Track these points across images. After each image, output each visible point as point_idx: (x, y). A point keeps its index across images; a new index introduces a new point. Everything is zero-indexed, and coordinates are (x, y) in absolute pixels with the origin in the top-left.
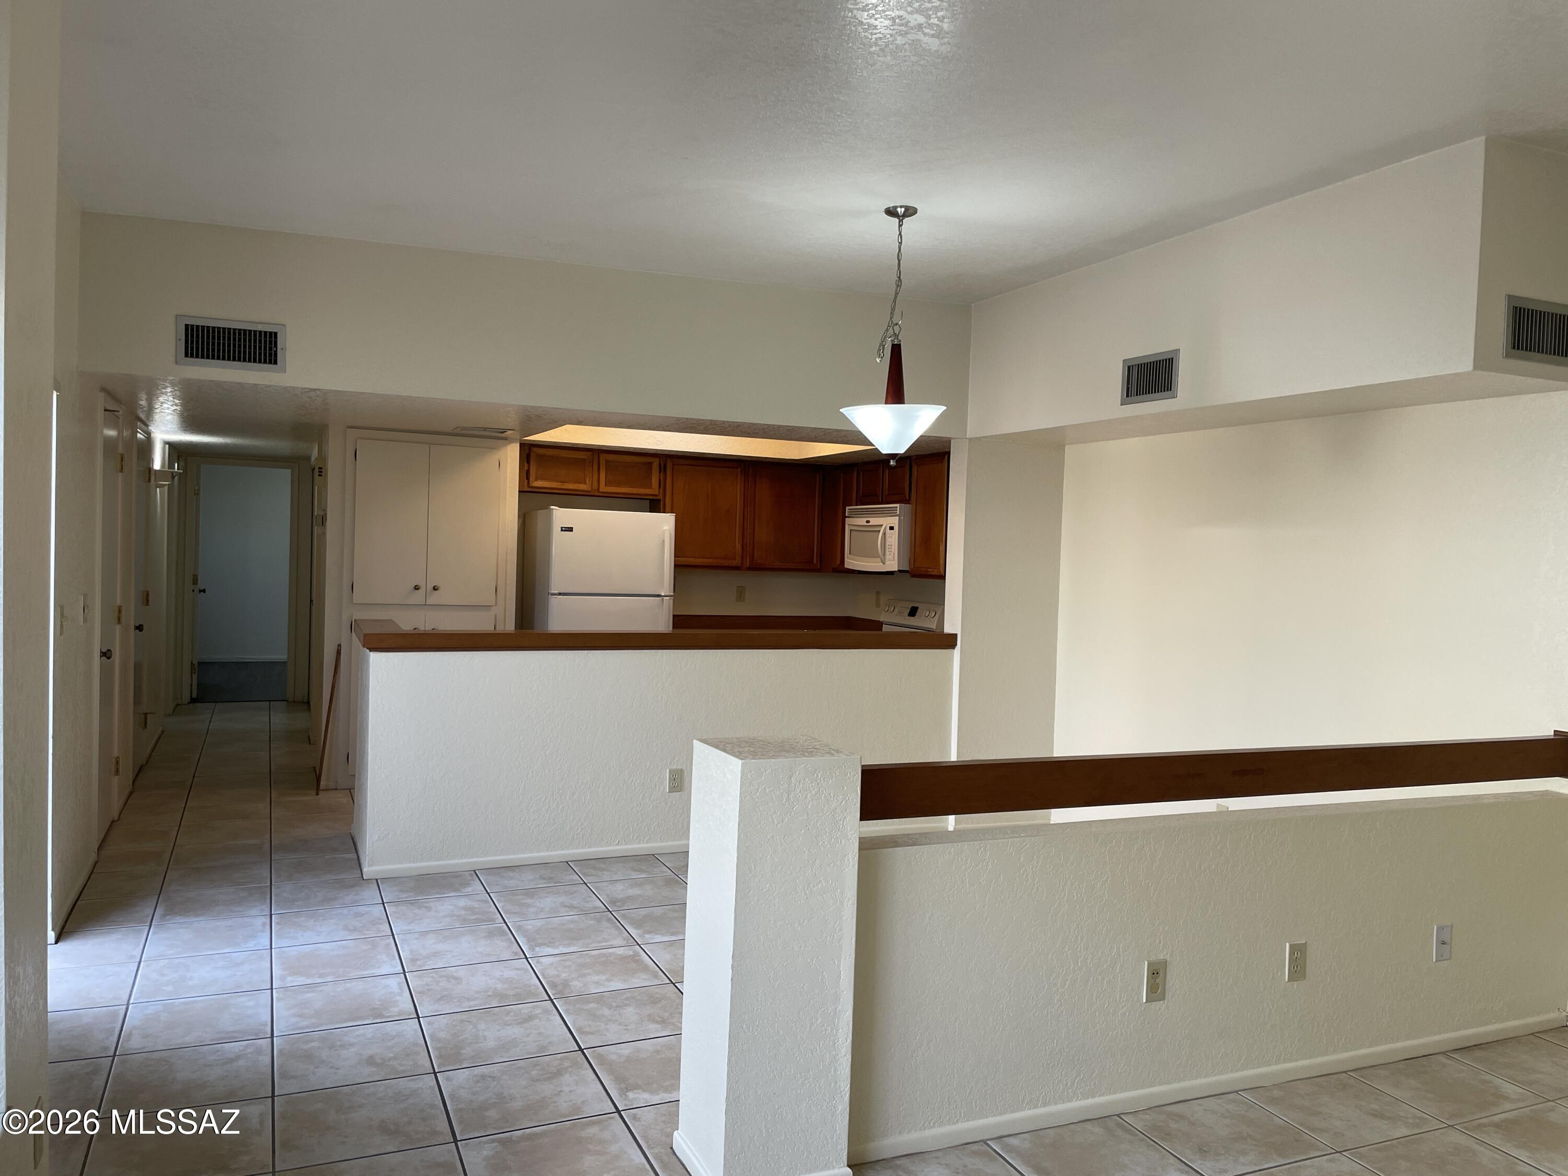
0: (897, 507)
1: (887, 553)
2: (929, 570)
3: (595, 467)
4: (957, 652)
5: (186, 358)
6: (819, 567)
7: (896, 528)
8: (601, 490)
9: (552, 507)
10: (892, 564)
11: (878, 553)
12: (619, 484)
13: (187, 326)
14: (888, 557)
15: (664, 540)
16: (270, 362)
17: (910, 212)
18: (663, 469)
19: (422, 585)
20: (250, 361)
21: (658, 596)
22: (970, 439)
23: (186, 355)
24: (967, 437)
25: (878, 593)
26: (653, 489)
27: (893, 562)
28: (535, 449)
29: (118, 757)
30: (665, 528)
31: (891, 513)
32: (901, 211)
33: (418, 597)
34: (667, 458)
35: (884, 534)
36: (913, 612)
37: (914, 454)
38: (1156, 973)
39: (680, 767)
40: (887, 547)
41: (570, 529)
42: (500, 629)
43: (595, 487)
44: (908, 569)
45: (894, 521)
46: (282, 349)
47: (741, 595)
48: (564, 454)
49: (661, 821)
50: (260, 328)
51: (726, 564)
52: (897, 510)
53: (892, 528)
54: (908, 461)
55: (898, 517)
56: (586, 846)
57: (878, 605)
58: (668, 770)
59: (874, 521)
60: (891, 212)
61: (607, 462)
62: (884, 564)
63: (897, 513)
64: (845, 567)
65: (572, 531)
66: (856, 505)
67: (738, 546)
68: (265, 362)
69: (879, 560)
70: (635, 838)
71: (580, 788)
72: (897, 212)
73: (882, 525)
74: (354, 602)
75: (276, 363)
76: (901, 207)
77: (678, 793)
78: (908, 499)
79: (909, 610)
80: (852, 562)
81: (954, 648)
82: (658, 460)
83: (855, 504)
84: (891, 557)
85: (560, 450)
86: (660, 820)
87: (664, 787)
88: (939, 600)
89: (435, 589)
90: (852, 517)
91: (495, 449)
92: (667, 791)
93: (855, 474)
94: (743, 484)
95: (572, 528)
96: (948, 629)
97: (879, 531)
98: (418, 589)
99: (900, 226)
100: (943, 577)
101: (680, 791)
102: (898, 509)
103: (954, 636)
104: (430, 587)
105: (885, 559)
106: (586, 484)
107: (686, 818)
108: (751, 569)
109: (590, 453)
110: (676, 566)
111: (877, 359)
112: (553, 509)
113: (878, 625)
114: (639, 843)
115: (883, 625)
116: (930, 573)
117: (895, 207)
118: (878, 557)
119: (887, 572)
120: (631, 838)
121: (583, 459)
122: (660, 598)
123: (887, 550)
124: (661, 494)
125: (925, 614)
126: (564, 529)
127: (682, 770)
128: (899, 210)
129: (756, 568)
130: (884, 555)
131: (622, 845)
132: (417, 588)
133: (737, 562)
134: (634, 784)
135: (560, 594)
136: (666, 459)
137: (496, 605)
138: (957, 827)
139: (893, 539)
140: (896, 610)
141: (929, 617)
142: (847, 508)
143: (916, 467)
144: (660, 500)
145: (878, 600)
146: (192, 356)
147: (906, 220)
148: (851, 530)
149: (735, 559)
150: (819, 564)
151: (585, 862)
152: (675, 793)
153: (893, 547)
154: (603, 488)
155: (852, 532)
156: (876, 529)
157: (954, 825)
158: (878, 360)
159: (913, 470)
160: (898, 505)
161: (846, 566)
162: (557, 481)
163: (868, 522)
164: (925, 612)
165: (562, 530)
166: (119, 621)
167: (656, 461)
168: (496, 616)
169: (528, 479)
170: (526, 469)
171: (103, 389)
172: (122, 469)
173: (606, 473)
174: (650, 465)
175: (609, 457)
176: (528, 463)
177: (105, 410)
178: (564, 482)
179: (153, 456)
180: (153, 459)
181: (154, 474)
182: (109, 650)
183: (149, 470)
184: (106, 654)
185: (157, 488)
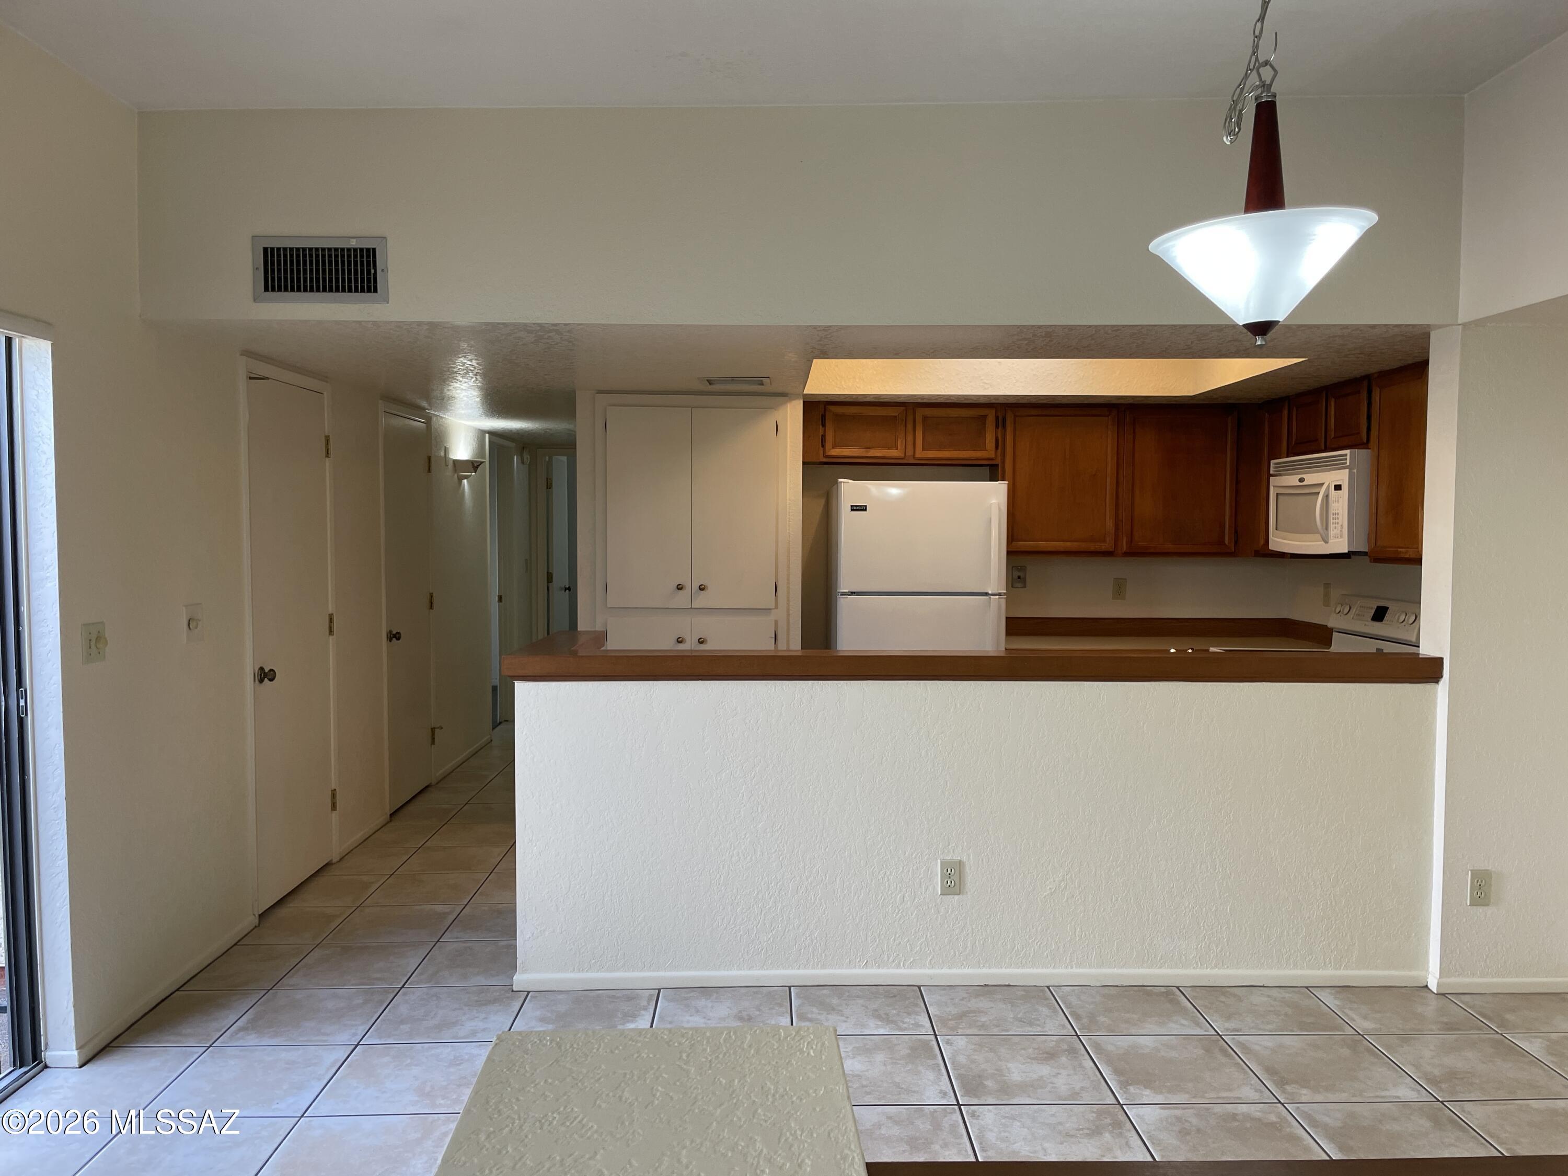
0: (1346, 455)
1: (1332, 526)
2: (1399, 550)
3: (910, 426)
4: (1442, 689)
5: (267, 293)
6: (1233, 550)
7: (1345, 487)
8: (917, 456)
9: (840, 480)
10: (1339, 545)
11: (1316, 525)
12: (941, 447)
13: (265, 249)
14: (1333, 532)
15: (991, 519)
16: (369, 291)
18: (1001, 423)
19: (686, 583)
20: (344, 291)
21: (986, 594)
22: (1465, 325)
23: (266, 289)
24: (1459, 322)
25: (1327, 586)
26: (988, 452)
27: (1341, 540)
28: (832, 408)
29: (335, 790)
30: (993, 501)
31: (1337, 465)
33: (682, 599)
34: (1007, 408)
35: (1327, 496)
36: (1380, 614)
37: (1374, 371)
39: (959, 858)
40: (1331, 517)
41: (863, 508)
43: (910, 452)
44: (1366, 550)
45: (1342, 476)
46: (383, 270)
47: (1119, 591)
48: (870, 411)
49: (931, 936)
50: (353, 244)
51: (1092, 549)
52: (1346, 459)
53: (1338, 488)
54: (1365, 383)
55: (1347, 470)
56: (818, 965)
57: (1327, 603)
58: (939, 861)
59: (1311, 478)
61: (925, 418)
62: (1326, 542)
63: (1346, 463)
64: (1270, 548)
65: (867, 510)
66: (1288, 457)
67: (1110, 524)
68: (363, 291)
69: (1318, 536)
70: (891, 959)
71: (807, 880)
73: (1323, 484)
74: (609, 606)
75: (376, 291)
77: (956, 897)
78: (1365, 441)
79: (1373, 611)
80: (1280, 541)
81: (1437, 682)
82: (994, 411)
83: (1286, 455)
84: (1337, 531)
85: (861, 407)
86: (929, 935)
87: (934, 886)
88: (1413, 599)
89: (702, 588)
90: (1280, 475)
91: (771, 408)
92: (939, 893)
93: (1286, 412)
94: (1116, 436)
95: (866, 506)
96: (1427, 649)
97: (1318, 493)
98: (680, 589)
100: (1419, 561)
101: (959, 894)
102: (1348, 457)
103: (1439, 662)
104: (696, 586)
105: (1327, 535)
106: (897, 449)
107: (970, 935)
108: (1127, 554)
109: (902, 408)
110: (1009, 553)
111: (1225, 139)
112: (841, 482)
113: (1323, 635)
114: (898, 966)
115: (1334, 633)
116: (1403, 556)
118: (1318, 532)
119: (1331, 554)
120: (886, 958)
121: (894, 416)
122: (987, 597)
123: (1331, 521)
124: (999, 458)
125: (1398, 619)
126: (855, 508)
127: (960, 862)
129: (1135, 553)
130: (1327, 529)
131: (872, 967)
132: (680, 587)
133: (1107, 546)
134: (888, 880)
135: (853, 593)
136: (1005, 410)
137: (776, 607)
138: (1445, 980)
139: (1340, 504)
140: (1353, 610)
141: (1404, 623)
142: (1272, 462)
143: (1378, 390)
144: (997, 465)
145: (1327, 595)
146: (273, 290)
148: (1277, 494)
149: (1104, 541)
150: (1233, 545)
151: (810, 990)
152: (951, 896)
153: (1340, 516)
154: (920, 454)
155: (1279, 497)
156: (1312, 491)
157: (1438, 977)
158: (1227, 140)
159: (1373, 393)
160: (1347, 452)
161: (1272, 547)
162: (860, 447)
163: (1301, 480)
164: (1398, 615)
165: (852, 510)
166: (331, 631)
167: (991, 415)
168: (776, 622)
169: (823, 446)
170: (821, 434)
171: (247, 353)
172: (328, 454)
173: (923, 433)
174: (984, 418)
175: (928, 412)
176: (823, 425)
177: (250, 378)
178: (869, 448)
179: (445, 445)
180: (445, 447)
181: (451, 464)
182: (272, 670)
183: (429, 458)
184: (265, 675)
185: (460, 479)
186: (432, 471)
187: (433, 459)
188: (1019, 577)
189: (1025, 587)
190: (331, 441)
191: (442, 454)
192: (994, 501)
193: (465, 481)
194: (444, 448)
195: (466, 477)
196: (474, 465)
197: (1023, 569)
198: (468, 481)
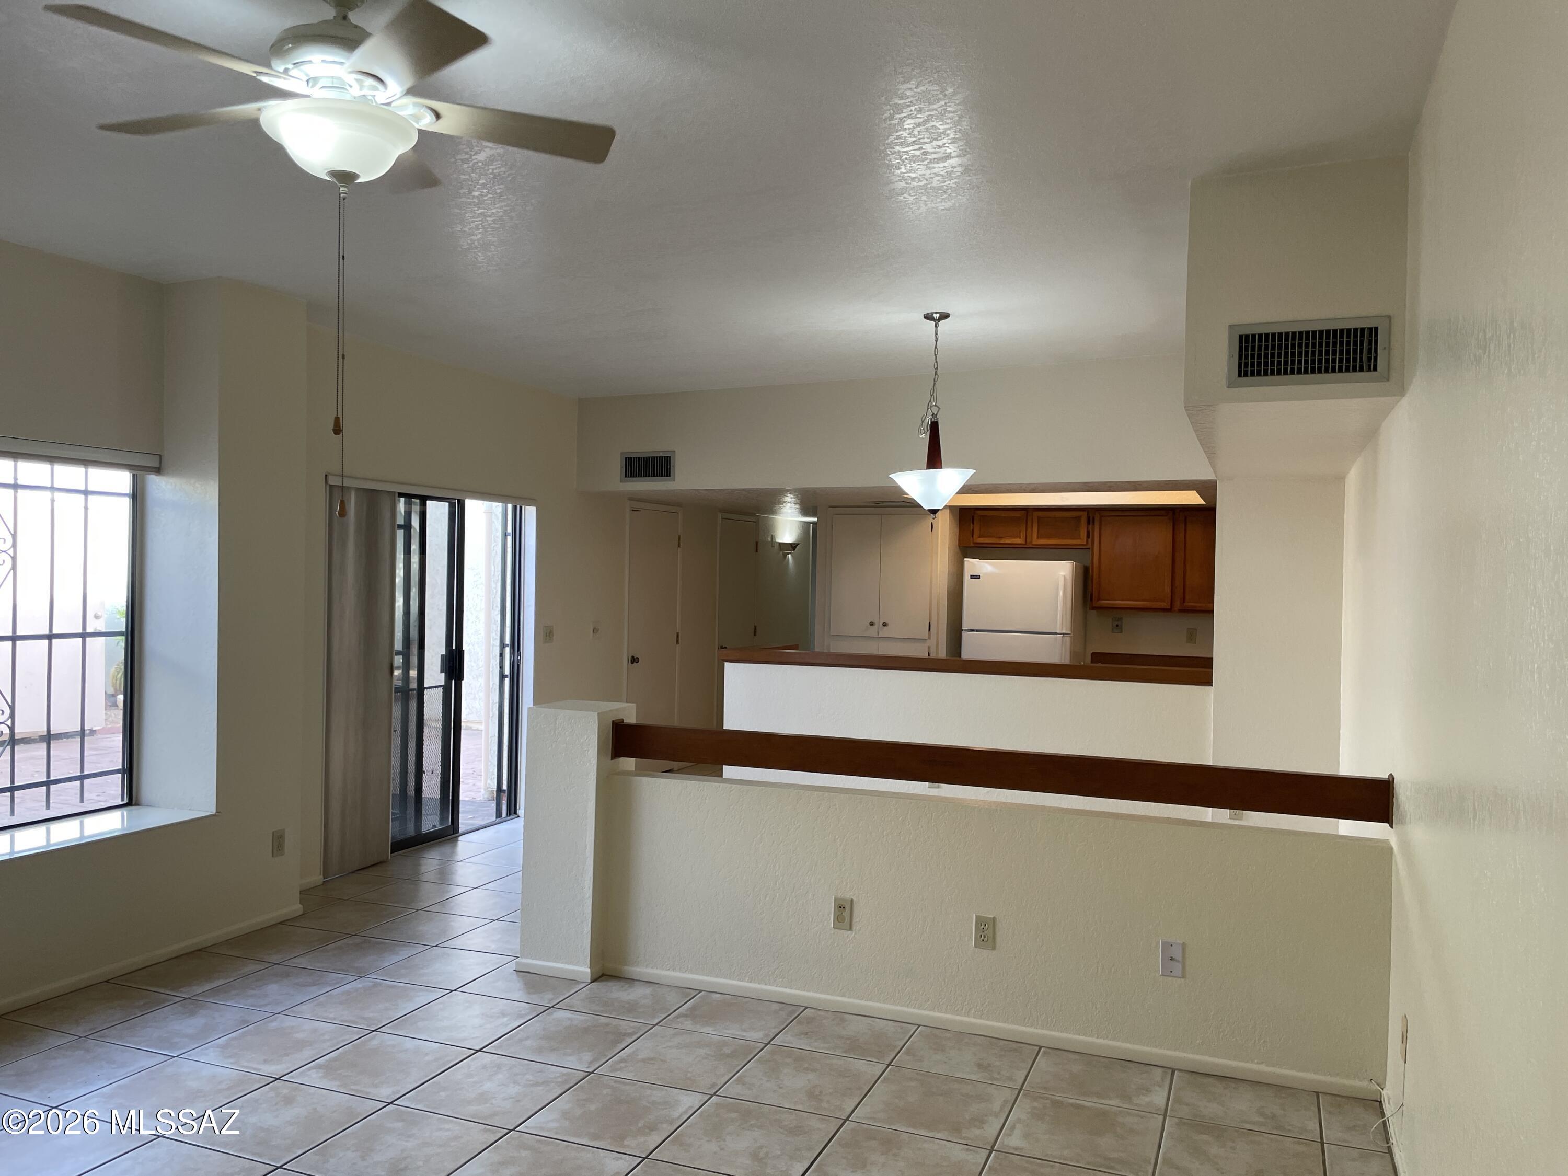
3: (1029, 524)
5: (625, 478)
8: (1034, 543)
9: (965, 559)
12: (1049, 537)
13: (626, 458)
15: (1059, 585)
16: (665, 475)
17: (945, 316)
18: (1090, 521)
19: (876, 622)
20: (657, 476)
21: (1055, 633)
23: (628, 476)
26: (1081, 540)
28: (978, 512)
32: (937, 316)
33: (873, 631)
38: (842, 907)
41: (978, 577)
42: (933, 656)
43: (1025, 540)
46: (675, 466)
47: (1191, 636)
48: (1003, 514)
50: (661, 454)
51: (1155, 606)
60: (928, 317)
61: (1039, 518)
65: (979, 578)
67: (1167, 590)
72: (934, 317)
74: (832, 634)
75: (671, 475)
76: (936, 313)
82: (1086, 513)
85: (997, 511)
89: (885, 625)
94: (1172, 530)
95: (980, 575)
99: (936, 326)
104: (881, 624)
106: (1019, 538)
108: (1181, 611)
109: (1024, 512)
112: (966, 561)
117: (933, 313)
121: (1019, 517)
122: (1056, 635)
124: (1089, 543)
126: (973, 577)
128: (934, 315)
132: (872, 624)
133: (1166, 605)
135: (969, 630)
136: (1096, 512)
137: (929, 638)
144: (1089, 549)
146: (631, 477)
147: (941, 323)
149: (1163, 602)
154: (1035, 541)
162: (998, 537)
165: (971, 578)
166: (677, 642)
167: (1084, 514)
168: (929, 647)
169: (973, 536)
170: (971, 529)
171: (631, 499)
172: (679, 546)
173: (1038, 526)
174: (1078, 519)
175: (1041, 514)
176: (973, 524)
177: (633, 510)
178: (1002, 538)
179: (772, 534)
180: (772, 536)
181: (777, 547)
182: (637, 658)
183: (757, 543)
184: (634, 660)
185: (785, 555)
186: (759, 551)
187: (759, 544)
188: (1117, 626)
189: (1121, 632)
190: (681, 539)
191: (769, 539)
192: (1062, 573)
193: (790, 555)
194: (770, 536)
195: (789, 553)
196: (793, 546)
197: (1120, 619)
198: (792, 556)
